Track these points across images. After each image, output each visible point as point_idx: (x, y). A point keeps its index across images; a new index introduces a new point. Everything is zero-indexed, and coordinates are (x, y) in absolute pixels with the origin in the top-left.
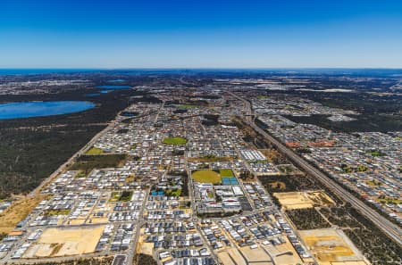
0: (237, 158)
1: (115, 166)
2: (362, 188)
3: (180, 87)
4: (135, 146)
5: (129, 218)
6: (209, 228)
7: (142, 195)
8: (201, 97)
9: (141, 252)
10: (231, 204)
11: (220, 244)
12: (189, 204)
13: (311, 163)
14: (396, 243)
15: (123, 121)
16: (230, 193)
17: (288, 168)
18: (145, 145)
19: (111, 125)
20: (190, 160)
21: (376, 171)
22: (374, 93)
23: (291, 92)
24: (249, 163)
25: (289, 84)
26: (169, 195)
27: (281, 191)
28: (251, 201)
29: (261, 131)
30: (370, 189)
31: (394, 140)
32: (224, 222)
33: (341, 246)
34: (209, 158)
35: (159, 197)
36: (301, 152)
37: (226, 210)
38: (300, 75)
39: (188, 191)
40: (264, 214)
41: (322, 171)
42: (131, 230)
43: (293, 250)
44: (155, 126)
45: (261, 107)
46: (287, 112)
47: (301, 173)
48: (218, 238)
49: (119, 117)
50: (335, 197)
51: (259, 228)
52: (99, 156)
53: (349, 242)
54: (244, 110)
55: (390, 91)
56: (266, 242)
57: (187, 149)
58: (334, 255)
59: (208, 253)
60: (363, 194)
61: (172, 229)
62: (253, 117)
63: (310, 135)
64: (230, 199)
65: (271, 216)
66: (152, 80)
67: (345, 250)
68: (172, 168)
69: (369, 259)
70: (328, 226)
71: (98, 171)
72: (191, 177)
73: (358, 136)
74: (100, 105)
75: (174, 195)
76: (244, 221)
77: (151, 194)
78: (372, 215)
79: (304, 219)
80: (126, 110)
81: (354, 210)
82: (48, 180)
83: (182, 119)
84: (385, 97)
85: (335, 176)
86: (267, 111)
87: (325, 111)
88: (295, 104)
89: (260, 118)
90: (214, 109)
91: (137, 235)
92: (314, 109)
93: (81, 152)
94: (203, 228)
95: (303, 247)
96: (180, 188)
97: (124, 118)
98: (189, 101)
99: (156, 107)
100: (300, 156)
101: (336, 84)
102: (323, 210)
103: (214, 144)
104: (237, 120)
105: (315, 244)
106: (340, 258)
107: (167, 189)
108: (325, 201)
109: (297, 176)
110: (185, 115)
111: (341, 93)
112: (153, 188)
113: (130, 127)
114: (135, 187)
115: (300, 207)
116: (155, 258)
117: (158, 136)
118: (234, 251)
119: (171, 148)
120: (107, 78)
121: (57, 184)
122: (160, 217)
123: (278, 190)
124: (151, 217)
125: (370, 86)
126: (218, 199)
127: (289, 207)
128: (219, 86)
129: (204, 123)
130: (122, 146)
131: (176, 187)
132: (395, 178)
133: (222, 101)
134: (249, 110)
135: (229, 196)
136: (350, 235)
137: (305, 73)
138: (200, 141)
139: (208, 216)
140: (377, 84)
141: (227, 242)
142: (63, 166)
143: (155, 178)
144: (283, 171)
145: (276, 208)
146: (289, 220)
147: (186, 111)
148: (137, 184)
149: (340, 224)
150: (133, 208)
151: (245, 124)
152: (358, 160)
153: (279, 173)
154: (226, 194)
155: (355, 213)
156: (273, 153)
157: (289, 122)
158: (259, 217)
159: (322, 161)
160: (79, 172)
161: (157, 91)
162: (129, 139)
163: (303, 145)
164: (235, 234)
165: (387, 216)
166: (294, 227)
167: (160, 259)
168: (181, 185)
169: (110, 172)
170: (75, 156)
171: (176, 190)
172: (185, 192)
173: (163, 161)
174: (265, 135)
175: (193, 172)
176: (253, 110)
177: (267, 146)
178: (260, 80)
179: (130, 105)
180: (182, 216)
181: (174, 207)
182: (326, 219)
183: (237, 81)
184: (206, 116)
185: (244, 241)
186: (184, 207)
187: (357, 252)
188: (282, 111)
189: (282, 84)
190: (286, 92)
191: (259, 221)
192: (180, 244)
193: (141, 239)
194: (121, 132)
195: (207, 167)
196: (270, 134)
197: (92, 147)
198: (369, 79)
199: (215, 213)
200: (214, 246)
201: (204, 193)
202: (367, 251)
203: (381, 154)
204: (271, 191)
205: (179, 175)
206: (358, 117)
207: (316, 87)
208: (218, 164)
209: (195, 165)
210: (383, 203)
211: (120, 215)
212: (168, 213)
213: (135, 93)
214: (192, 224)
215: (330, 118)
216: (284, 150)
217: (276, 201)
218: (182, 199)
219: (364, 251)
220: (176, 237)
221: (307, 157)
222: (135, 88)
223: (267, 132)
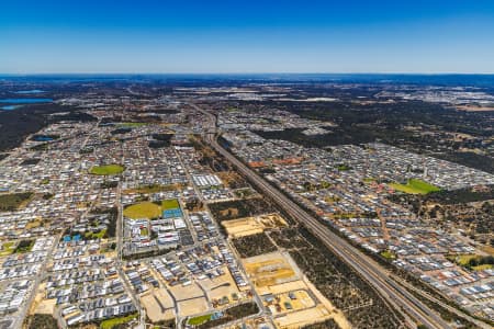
0: (186, 185)
1: (12, 209)
2: (320, 206)
3: (126, 100)
4: (48, 180)
5: (25, 273)
6: (135, 271)
7: (49, 243)
8: (153, 111)
9: (36, 311)
10: (168, 239)
11: (145, 287)
12: (113, 247)
13: (273, 184)
14: (338, 258)
15: (34, 148)
16: (169, 228)
17: (246, 193)
18: (63, 177)
19: (15, 154)
20: (126, 192)
21: (338, 187)
22: (358, 102)
23: (269, 103)
24: (201, 190)
25: (267, 93)
26: (86, 239)
27: (233, 218)
28: (194, 234)
29: (222, 151)
30: (327, 206)
31: (364, 152)
32: (155, 261)
33: (284, 269)
34: (151, 187)
35: (74, 242)
36: (263, 172)
37: (161, 247)
38: (282, 82)
39: (115, 230)
40: (207, 246)
41: (283, 191)
42: (26, 287)
43: (231, 281)
44: (81, 152)
45: (228, 122)
46: (258, 127)
47: (260, 196)
48: (145, 280)
49: (28, 143)
50: (289, 219)
51: (197, 263)
53: (292, 263)
54: (207, 126)
55: (374, 99)
56: (203, 276)
57: (122, 179)
58: (273, 279)
59: (128, 300)
60: (318, 211)
61: (85, 279)
62: (216, 134)
63: (279, 151)
64: (169, 234)
65: (215, 248)
66: (86, 90)
67: (287, 272)
68: (98, 205)
69: (308, 276)
70: (275, 249)
72: (122, 213)
73: (329, 150)
75: (95, 238)
76: (181, 257)
77: (62, 240)
78: (322, 233)
79: (249, 246)
80: (40, 133)
81: (306, 229)
83: (122, 141)
84: (368, 106)
85: (295, 195)
86: (235, 126)
87: (301, 124)
88: (270, 116)
89: (224, 136)
90: (167, 127)
91: (34, 292)
92: (289, 122)
94: (127, 272)
95: (243, 275)
96: (104, 228)
97: (36, 143)
98: (135, 118)
99: (87, 126)
100: (262, 177)
101: (320, 92)
102: (274, 234)
103: (161, 170)
104: (196, 139)
105: (256, 271)
106: (279, 281)
107: (87, 231)
108: (278, 223)
109: (253, 199)
110: (127, 135)
111: (324, 102)
112: (67, 232)
113: (44, 155)
114: (39, 234)
115: (249, 233)
116: (56, 316)
117: (84, 164)
118: (162, 293)
119: (101, 180)
120: (16, 88)
122: (71, 266)
123: (229, 217)
124: (58, 268)
125: (355, 93)
126: (154, 235)
127: (237, 235)
128: (180, 97)
129: (152, 145)
130: (28, 181)
131: (100, 227)
132: (355, 192)
133: (181, 115)
134: (214, 126)
135: (167, 231)
136: (297, 257)
138: (142, 168)
139: (137, 257)
140: (364, 91)
141: (155, 284)
143: (70, 220)
144: (239, 195)
145: (222, 237)
146: (234, 250)
147: (129, 130)
148: (42, 229)
149: (286, 245)
150: (32, 260)
151: (205, 143)
152: (323, 177)
153: (234, 199)
154: (165, 228)
155: (306, 232)
156: (231, 176)
157: (257, 139)
158: (199, 251)
159: (284, 181)
161: (90, 105)
162: (39, 171)
163: (268, 163)
164: (167, 273)
165: (336, 231)
166: (237, 256)
167: (63, 316)
168: (107, 224)
171: (99, 231)
172: (111, 233)
173: (87, 196)
174: (228, 156)
175: (126, 207)
176: (217, 126)
177: (226, 168)
178: (235, 89)
179: (46, 126)
180: (102, 261)
181: (92, 252)
182: (274, 242)
183: (206, 90)
184: (155, 136)
185: (177, 280)
186: (106, 251)
187: (297, 271)
188: (253, 126)
189: (259, 94)
190: (263, 103)
191: (198, 255)
192: (93, 294)
193: (38, 297)
194: (27, 162)
195: (146, 199)
196: (233, 154)
198: (357, 86)
199: (147, 253)
200: (137, 291)
201: (137, 231)
202: (308, 270)
203: (347, 169)
204: (219, 219)
205: (106, 212)
206: (334, 129)
207: (298, 96)
208: (162, 194)
209: (128, 200)
210: (336, 219)
211: (12, 271)
212: (84, 259)
213: (59, 108)
214: (113, 269)
215: (306, 132)
216: (247, 172)
217: (223, 231)
218: (105, 241)
219: (305, 269)
220: (89, 288)
221: (270, 178)
222: (57, 102)
223: (230, 151)
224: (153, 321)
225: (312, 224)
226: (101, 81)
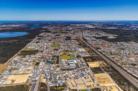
0: (76, 51)
1: (34, 54)
2: (116, 60)
3: (58, 27)
4: (42, 47)
5: (38, 71)
6: (65, 74)
7: (43, 64)
8: (65, 30)
9: (42, 82)
10: (73, 66)
11: (68, 79)
12: (59, 66)
13: (100, 52)
14: (124, 77)
15: (38, 39)
17: (92, 54)
18: (45, 47)
19: (34, 40)
20: (60, 52)
21: (121, 55)
22: (124, 29)
23: (96, 29)
24: (80, 52)
25: (96, 26)
26: (52, 64)
27: (90, 61)
28: (79, 65)
29: (85, 42)
30: (118, 60)
31: (128, 44)
32: (70, 72)
33: (107, 79)
34: (67, 51)
35: (49, 64)
36: (97, 49)
37: (71, 68)
38: (100, 23)
40: (83, 69)
41: (104, 55)
42: (39, 75)
43: (91, 80)
44: (49, 40)
45: (86, 34)
46: (94, 36)
47: (97, 56)
48: (67, 77)
49: (37, 38)
50: (107, 63)
51: (81, 73)
52: (29, 51)
53: (110, 77)
54: (79, 35)
55: (129, 28)
56: (83, 78)
57: (59, 48)
58: (104, 81)
59: (64, 82)
60: (116, 62)
61: (52, 74)
62: (82, 37)
63: (101, 43)
64: (73, 64)
65: (86, 70)
66: (48, 25)
67: (108, 80)
68: (54, 55)
69: (116, 82)
70: (104, 72)
71: (28, 56)
72: (60, 57)
73: (117, 43)
74: (30, 33)
75: (54, 64)
76: (77, 71)
77: (46, 63)
78: (118, 69)
79: (96, 70)
80: (39, 35)
82: (11, 59)
83: (58, 38)
84: (127, 30)
85: (108, 56)
86: (87, 35)
87: (107, 35)
88: (97, 33)
89: (85, 38)
90: (69, 35)
91: (41, 76)
92: (103, 34)
93: (23, 50)
94: (63, 74)
95: (95, 79)
96: (56, 61)
97: (38, 38)
98: (61, 32)
99: (50, 34)
100: (97, 50)
101: (111, 26)
102: (103, 67)
103: (69, 46)
104: (77, 38)
105: (99, 78)
106: (106, 82)
107: (52, 61)
108: (103, 64)
109: (95, 56)
110: (59, 37)
111: (113, 29)
112: (47, 61)
113: (40, 41)
114: (41, 61)
115: (95, 66)
116: (46, 84)
117: (50, 44)
118: (72, 81)
119: (54, 48)
120: (33, 24)
121: (14, 60)
122: (49, 71)
123: (89, 61)
124: (46, 71)
125: (123, 26)
126: (69, 64)
127: (92, 67)
128: (72, 27)
129: (66, 39)
130: (37, 47)
131: (55, 61)
132: (127, 57)
133: (73, 32)
134: (81, 35)
135: (72, 63)
136: (110, 75)
137: (101, 22)
138: (64, 46)
139: (65, 70)
140: (125, 26)
141: (70, 78)
142: (16, 54)
143: (48, 58)
144: (91, 55)
145: (88, 67)
146: (91, 71)
147: (60, 35)
148: (41, 60)
149: (107, 72)
150: (40, 68)
151: (80, 39)
152: (116, 51)
153: (89, 56)
155: (113, 68)
156: (88, 49)
157: (94, 39)
158: (81, 70)
159: (104, 52)
160: (21, 56)
161: (50, 29)
162: (40, 45)
163: (98, 46)
164: (73, 76)
165: (123, 69)
166: (93, 73)
167: (48, 84)
169: (32, 56)
171: (55, 62)
172: (58, 62)
173: (51, 52)
174: (86, 43)
175: (61, 56)
176: (83, 35)
177: (86, 47)
178: (86, 25)
179: (40, 33)
180: (56, 70)
181: (53, 67)
182: (103, 70)
183: (78, 25)
184: (66, 37)
185: (76, 78)
186: (57, 67)
187: (112, 80)
188: (92, 35)
189: (93, 26)
190: (95, 29)
191: (81, 71)
192: (55, 79)
193: (42, 78)
194: (37, 42)
195: (66, 54)
197: (27, 48)
198: (123, 24)
199: (67, 69)
200: (66, 79)
201: (64, 62)
202: (115, 80)
203: (123, 49)
204: (86, 62)
205: (56, 57)
206: (118, 37)
207: (105, 27)
208: (70, 53)
209: (61, 54)
210: (122, 65)
211: (35, 70)
212: (52, 69)
214: (59, 73)
215: (109, 38)
216: (92, 48)
217: (88, 65)
218: (56, 65)
219: (114, 80)
220: (54, 77)
221: (99, 50)
222: (42, 27)
223: (87, 42)
224: (71, 89)
225: (114, 65)
226: (52, 22)
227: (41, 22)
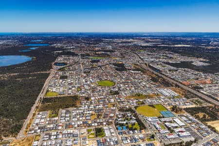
3: (84, 45)
4: (80, 88)
7: (112, 131)
12: (153, 137)
15: (60, 69)
16: (176, 125)
19: (53, 72)
20: (127, 98)
22: (205, 47)
24: (170, 99)
25: (150, 42)
28: (196, 131)
29: (159, 74)
34: (139, 96)
44: (84, 72)
46: (165, 60)
52: (57, 98)
57: (119, 90)
62: (146, 64)
71: (64, 111)
74: (35, 58)
75: (136, 129)
77: (117, 129)
80: (56, 61)
82: (27, 121)
83: (100, 67)
86: (152, 60)
88: (165, 55)
90: (116, 59)
93: (41, 95)
96: (136, 122)
97: (59, 67)
98: (96, 54)
99: (76, 58)
103: (135, 85)
104: (137, 67)
107: (127, 124)
110: (99, 64)
112: (116, 124)
113: (67, 74)
114: (101, 124)
117: (91, 80)
119: (107, 89)
120: (30, 39)
121: (37, 124)
128: (109, 44)
129: (117, 69)
130: (70, 89)
131: (132, 121)
133: (117, 53)
138: (124, 83)
142: (34, 108)
143: (112, 115)
144: (195, 103)
147: (98, 61)
151: (144, 69)
153: (195, 106)
157: (171, 67)
160: (49, 112)
168: (135, 119)
169: (74, 111)
170: (38, 99)
171: (134, 124)
175: (136, 108)
176: (142, 59)
178: (132, 40)
183: (118, 40)
184: (114, 64)
188: (161, 60)
189: (147, 42)
190: (153, 47)
195: (143, 103)
196: (167, 76)
197: (48, 91)
201: (158, 126)
205: (127, 111)
206: (209, 62)
208: (149, 100)
209: (133, 103)
213: (54, 49)
215: (193, 64)
218: (143, 132)
222: (53, 45)
227: (44, 36)
